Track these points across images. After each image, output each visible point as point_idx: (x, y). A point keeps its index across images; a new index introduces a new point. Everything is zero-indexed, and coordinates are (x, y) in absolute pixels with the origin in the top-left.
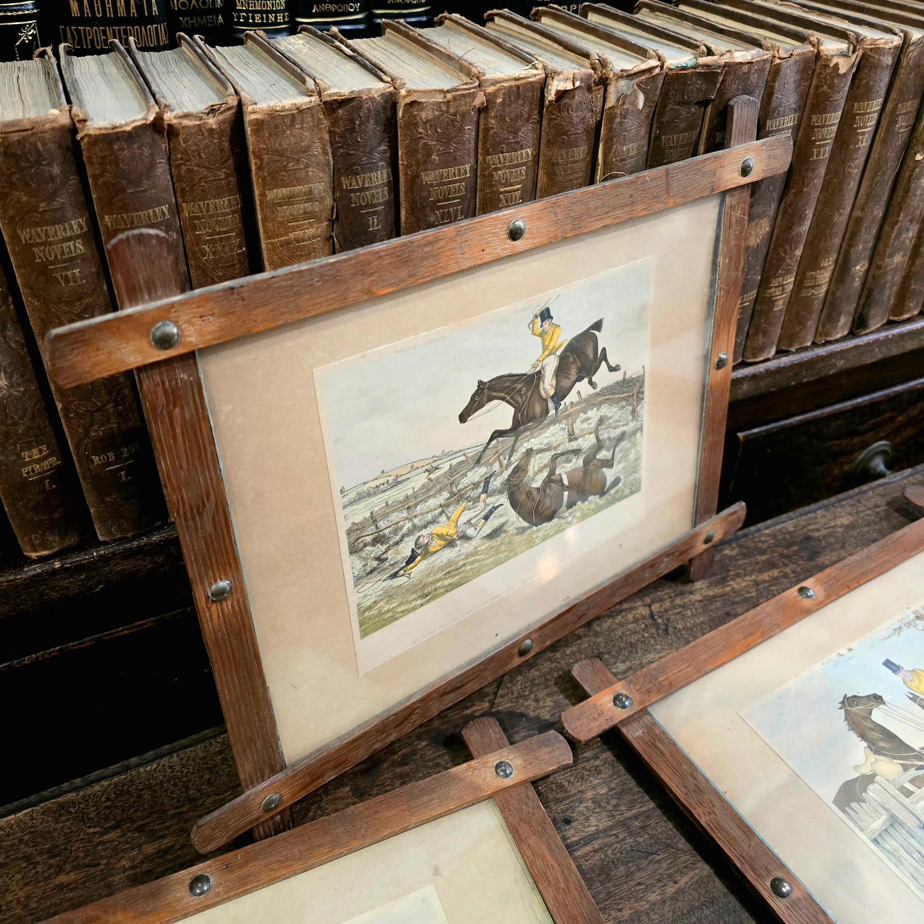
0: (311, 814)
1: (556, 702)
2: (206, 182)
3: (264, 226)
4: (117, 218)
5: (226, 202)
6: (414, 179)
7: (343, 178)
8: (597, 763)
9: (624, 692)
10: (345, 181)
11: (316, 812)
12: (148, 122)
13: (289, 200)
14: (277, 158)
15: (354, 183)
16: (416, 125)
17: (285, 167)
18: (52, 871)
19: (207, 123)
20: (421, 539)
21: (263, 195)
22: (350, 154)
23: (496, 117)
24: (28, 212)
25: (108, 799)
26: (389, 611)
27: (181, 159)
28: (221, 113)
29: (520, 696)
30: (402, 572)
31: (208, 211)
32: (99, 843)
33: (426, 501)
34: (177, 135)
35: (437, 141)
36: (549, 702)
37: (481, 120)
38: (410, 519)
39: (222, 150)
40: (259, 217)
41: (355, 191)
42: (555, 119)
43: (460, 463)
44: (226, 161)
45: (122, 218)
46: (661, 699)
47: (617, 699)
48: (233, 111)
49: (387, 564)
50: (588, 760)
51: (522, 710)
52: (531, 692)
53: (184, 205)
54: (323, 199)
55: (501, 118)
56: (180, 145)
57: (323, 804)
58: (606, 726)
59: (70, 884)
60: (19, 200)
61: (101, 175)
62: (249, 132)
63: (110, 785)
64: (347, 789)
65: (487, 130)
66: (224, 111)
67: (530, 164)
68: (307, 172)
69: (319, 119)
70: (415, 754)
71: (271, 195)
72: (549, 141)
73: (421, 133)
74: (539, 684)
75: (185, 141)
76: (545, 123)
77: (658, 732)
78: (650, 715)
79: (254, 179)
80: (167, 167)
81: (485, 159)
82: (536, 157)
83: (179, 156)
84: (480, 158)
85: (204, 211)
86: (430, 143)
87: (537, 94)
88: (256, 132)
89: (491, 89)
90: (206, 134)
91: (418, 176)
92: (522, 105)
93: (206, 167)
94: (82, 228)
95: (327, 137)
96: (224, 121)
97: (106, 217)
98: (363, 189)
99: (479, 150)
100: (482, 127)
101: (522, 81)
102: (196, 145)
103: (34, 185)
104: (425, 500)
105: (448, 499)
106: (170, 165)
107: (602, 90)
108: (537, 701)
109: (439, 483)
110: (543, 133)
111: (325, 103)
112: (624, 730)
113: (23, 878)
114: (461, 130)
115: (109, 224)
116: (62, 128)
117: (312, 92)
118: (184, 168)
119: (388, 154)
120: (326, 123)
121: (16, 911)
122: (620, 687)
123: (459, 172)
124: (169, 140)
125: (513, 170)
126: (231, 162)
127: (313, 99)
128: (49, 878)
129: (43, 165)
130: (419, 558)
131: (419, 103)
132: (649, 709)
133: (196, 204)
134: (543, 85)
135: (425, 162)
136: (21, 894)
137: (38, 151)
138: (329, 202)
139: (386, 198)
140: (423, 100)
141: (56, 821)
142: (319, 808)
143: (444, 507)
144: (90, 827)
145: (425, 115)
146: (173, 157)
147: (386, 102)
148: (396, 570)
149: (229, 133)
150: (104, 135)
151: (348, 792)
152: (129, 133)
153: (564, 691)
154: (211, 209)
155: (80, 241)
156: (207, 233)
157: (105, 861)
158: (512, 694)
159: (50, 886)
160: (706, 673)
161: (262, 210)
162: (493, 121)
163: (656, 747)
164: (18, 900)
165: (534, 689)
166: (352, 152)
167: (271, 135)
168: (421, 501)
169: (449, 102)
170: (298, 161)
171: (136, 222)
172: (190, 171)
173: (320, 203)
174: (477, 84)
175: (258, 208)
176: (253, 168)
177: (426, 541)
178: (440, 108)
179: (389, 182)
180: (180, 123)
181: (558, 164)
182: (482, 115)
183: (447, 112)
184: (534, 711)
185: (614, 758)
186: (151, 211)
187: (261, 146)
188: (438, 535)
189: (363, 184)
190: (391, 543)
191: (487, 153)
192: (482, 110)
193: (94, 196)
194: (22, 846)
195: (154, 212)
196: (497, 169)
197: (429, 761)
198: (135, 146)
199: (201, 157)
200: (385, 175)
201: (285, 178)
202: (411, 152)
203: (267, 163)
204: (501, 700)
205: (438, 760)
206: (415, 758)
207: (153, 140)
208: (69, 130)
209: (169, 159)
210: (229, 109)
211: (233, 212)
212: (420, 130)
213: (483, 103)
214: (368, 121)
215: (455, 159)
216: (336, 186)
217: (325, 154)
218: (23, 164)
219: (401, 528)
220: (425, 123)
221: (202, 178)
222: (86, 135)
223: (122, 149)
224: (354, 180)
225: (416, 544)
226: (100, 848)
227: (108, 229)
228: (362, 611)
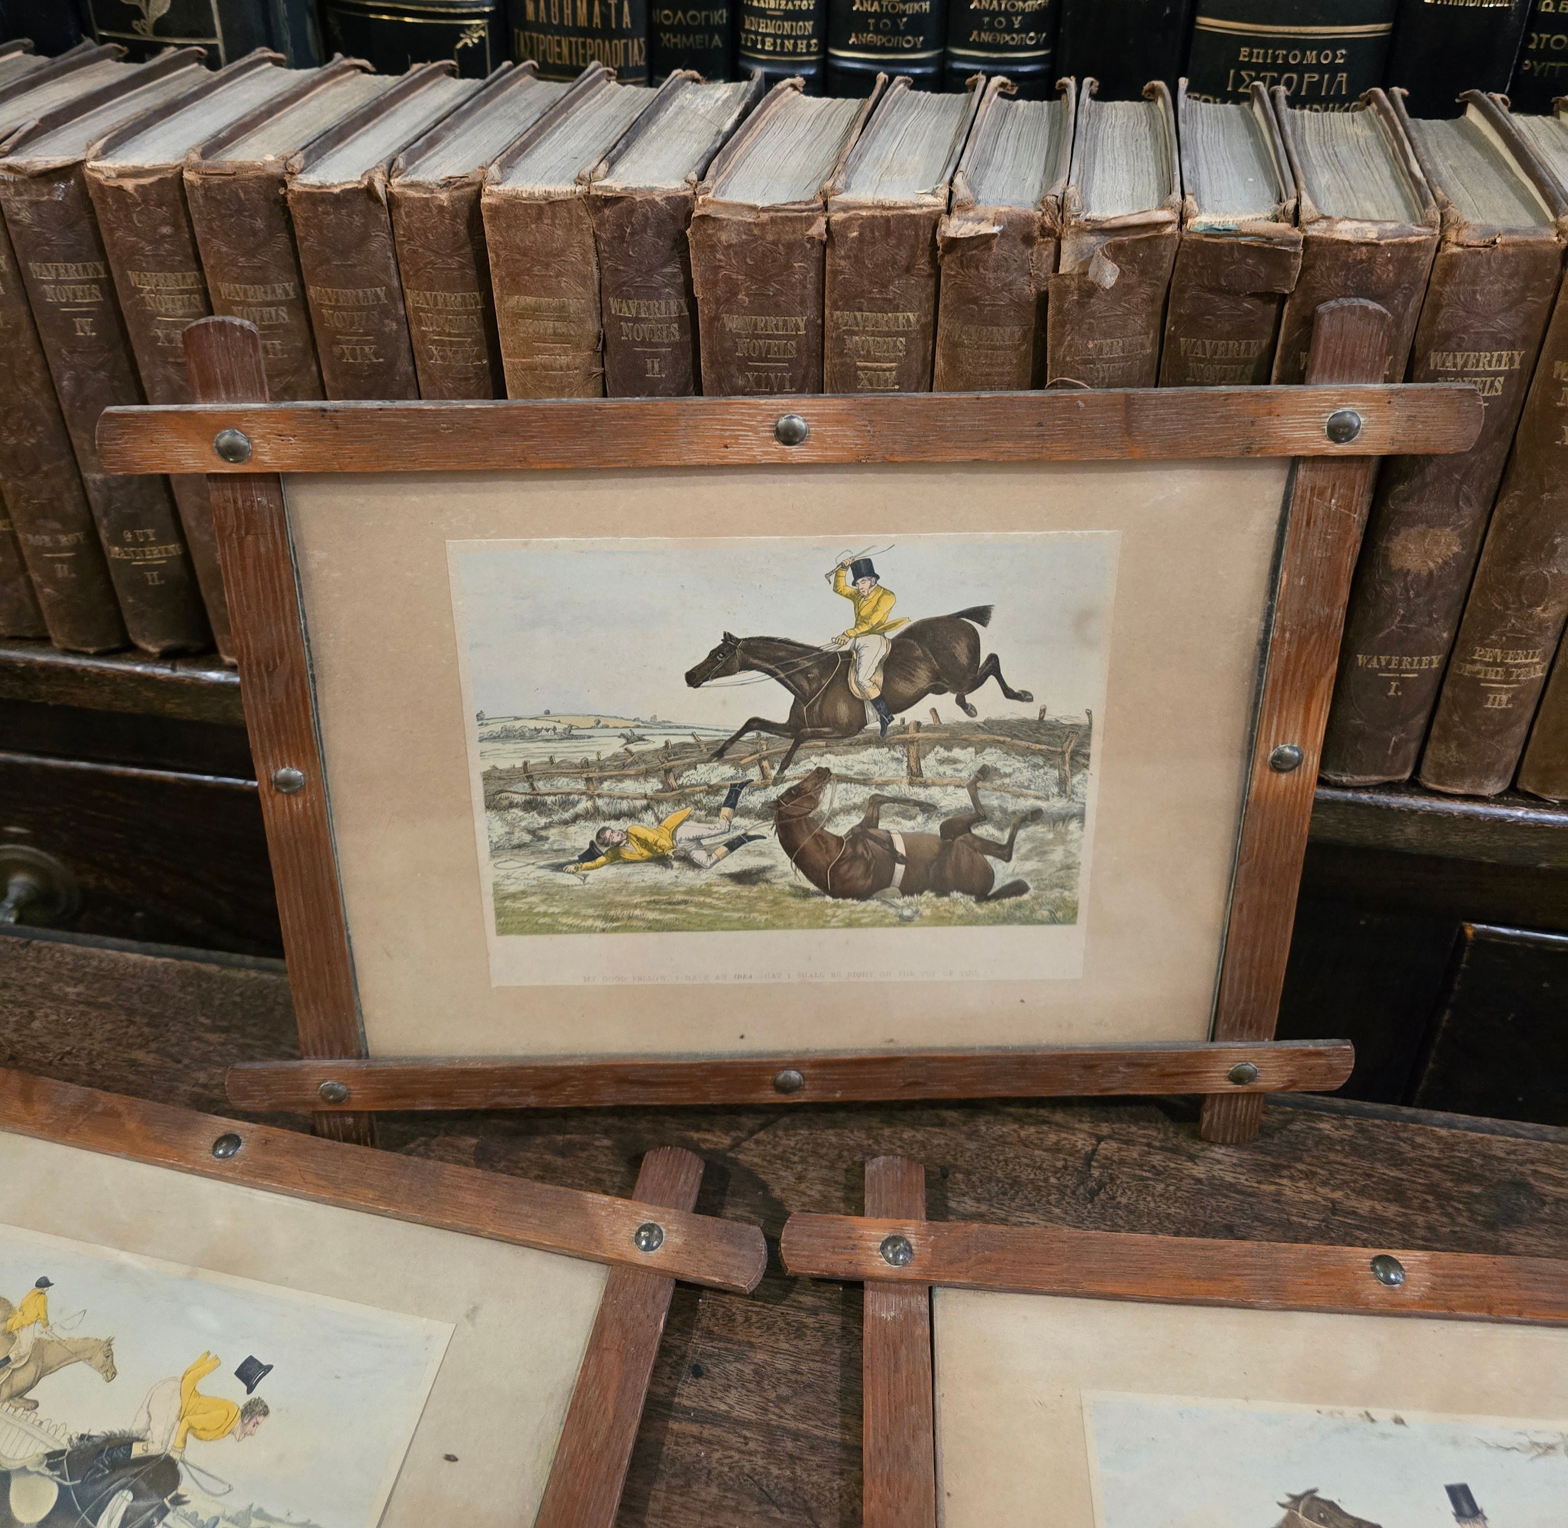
0: (412, 1145)
1: (825, 1197)
2: (433, 269)
3: (503, 339)
5: (459, 299)
6: (712, 322)
7: (611, 299)
8: (809, 1320)
9: (911, 1239)
10: (614, 304)
11: (419, 1146)
12: (361, 187)
13: (536, 314)
14: (518, 257)
15: (626, 309)
16: (713, 248)
19: (438, 199)
20: (608, 833)
21: (501, 299)
22: (619, 271)
23: (848, 257)
24: (227, 264)
26: (545, 914)
27: (404, 236)
28: (458, 188)
30: (571, 868)
33: (620, 781)
34: (403, 206)
35: (747, 275)
36: (815, 1191)
37: (827, 258)
38: (591, 797)
39: (455, 234)
40: (499, 326)
41: (626, 320)
42: (955, 276)
43: (684, 745)
44: (462, 247)
47: (891, 1242)
48: (474, 188)
49: (546, 847)
51: (769, 1178)
52: (803, 1161)
53: (408, 291)
54: (582, 321)
55: (857, 261)
56: (401, 218)
57: (434, 1142)
61: (305, 238)
64: (474, 1141)
65: (834, 273)
66: (462, 187)
68: (560, 282)
69: (580, 217)
72: (946, 306)
73: (720, 261)
75: (408, 215)
77: (918, 1331)
78: (931, 1297)
79: (492, 277)
80: (388, 242)
81: (831, 315)
83: (401, 232)
84: (826, 311)
85: (431, 303)
86: (735, 276)
87: (925, 235)
88: (490, 219)
89: (839, 216)
90: (436, 213)
91: (717, 319)
92: (896, 247)
93: (433, 251)
94: (289, 296)
95: (590, 241)
96: (459, 199)
98: (639, 320)
99: (826, 300)
100: (828, 267)
101: (895, 213)
102: (422, 221)
104: (620, 778)
105: (658, 791)
106: (393, 240)
107: (1051, 245)
108: (800, 1178)
109: (645, 762)
114: (786, 267)
118: (409, 248)
119: (680, 282)
120: (588, 223)
122: (909, 1229)
123: (785, 325)
125: (881, 339)
126: (468, 249)
127: (579, 188)
129: (246, 217)
130: (602, 859)
131: (719, 219)
132: (936, 1290)
133: (421, 294)
134: (934, 223)
135: (727, 299)
137: (239, 200)
138: (591, 326)
139: (675, 339)
142: (426, 1144)
143: (651, 802)
145: (725, 237)
147: (672, 209)
148: (562, 860)
149: (466, 215)
151: (471, 1146)
152: (339, 196)
154: (440, 303)
155: (284, 308)
156: (434, 331)
161: (500, 318)
162: (843, 263)
165: (810, 1159)
166: (621, 268)
167: (508, 226)
168: (611, 777)
169: (764, 224)
170: (547, 266)
172: (415, 251)
173: (579, 326)
174: (817, 204)
175: (497, 314)
176: (490, 263)
177: (616, 839)
178: (751, 230)
179: (680, 317)
180: (405, 192)
182: (828, 251)
183: (762, 238)
184: (783, 1190)
185: (838, 1331)
186: (360, 291)
187: (499, 239)
188: (638, 839)
189: (638, 312)
190: (556, 818)
193: (303, 262)
195: (365, 293)
198: (344, 212)
199: (427, 237)
200: (673, 308)
201: (529, 284)
202: (708, 284)
203: (507, 261)
204: (752, 1146)
206: (580, 1154)
207: (368, 208)
209: (391, 233)
210: (467, 185)
212: (719, 257)
213: (822, 235)
214: (645, 231)
215: (777, 305)
216: (602, 308)
217: (587, 263)
219: (574, 804)
220: (726, 248)
221: (428, 264)
223: (328, 213)
224: (624, 303)
225: (598, 836)
228: (501, 897)
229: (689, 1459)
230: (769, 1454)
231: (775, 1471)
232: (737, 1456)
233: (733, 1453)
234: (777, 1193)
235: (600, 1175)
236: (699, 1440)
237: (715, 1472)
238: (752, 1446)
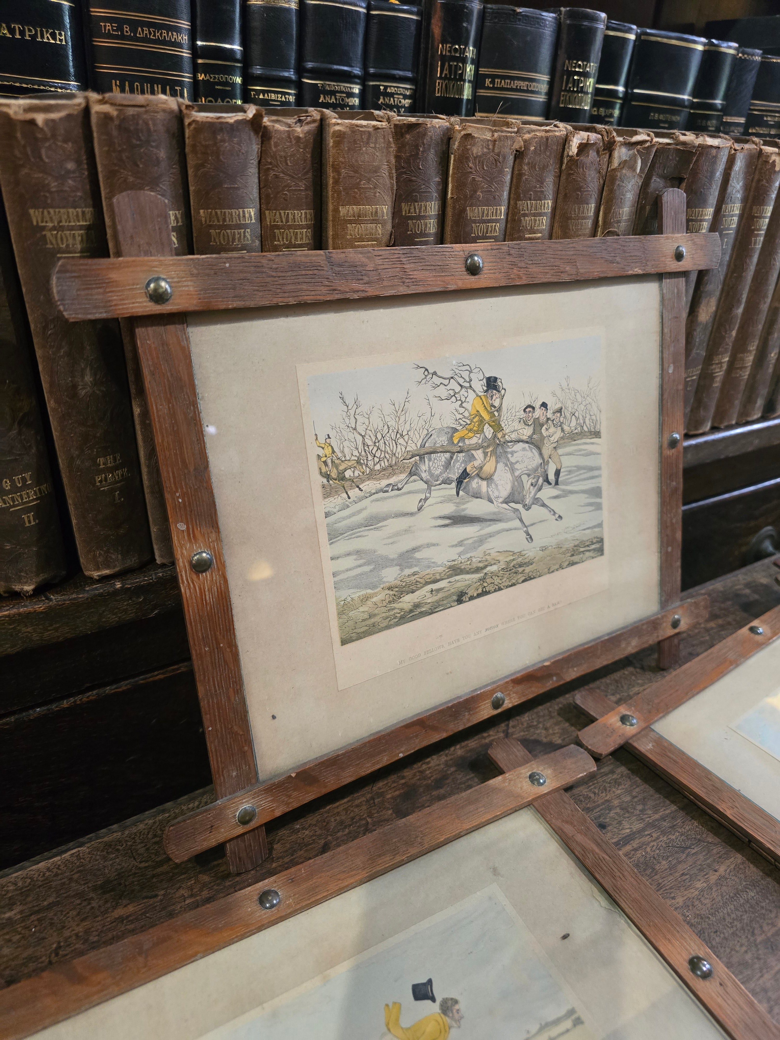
1: (563, 729)
2: (288, 191)
3: (333, 243)
4: (211, 213)
5: (303, 216)
6: (460, 215)
7: (403, 204)
8: (615, 776)
9: (628, 713)
10: (404, 207)
12: (248, 119)
13: (358, 219)
14: (352, 174)
15: (412, 210)
16: (467, 158)
17: (358, 184)
18: (109, 905)
19: (296, 131)
21: (336, 210)
22: (411, 181)
23: (529, 164)
25: (155, 836)
27: (271, 163)
28: (308, 123)
29: (529, 727)
31: (287, 221)
32: (154, 876)
34: (270, 138)
35: (483, 178)
36: (557, 729)
37: (516, 166)
39: (305, 161)
40: (331, 233)
41: (412, 218)
42: (572, 174)
44: (307, 173)
45: (216, 213)
46: (661, 718)
47: (624, 719)
48: (316, 124)
50: (606, 775)
51: (535, 737)
52: (539, 722)
53: (267, 212)
54: (384, 224)
55: (532, 166)
56: (270, 148)
58: (620, 741)
59: (130, 916)
60: (125, 181)
61: (202, 165)
62: (331, 144)
63: (154, 823)
65: (520, 175)
66: (310, 122)
67: (549, 215)
68: (375, 193)
69: (389, 142)
70: (447, 779)
71: (343, 211)
72: (566, 195)
73: (471, 168)
74: (544, 716)
75: (276, 145)
76: (563, 177)
77: (666, 744)
78: (653, 730)
79: (330, 193)
80: (256, 171)
81: (516, 204)
82: (554, 209)
83: (269, 161)
84: (512, 202)
85: (284, 220)
86: (478, 179)
87: (560, 148)
88: (337, 144)
89: (527, 136)
90: (294, 142)
91: (464, 211)
92: (549, 157)
93: (290, 175)
94: (177, 222)
95: (393, 161)
96: (308, 132)
97: (202, 211)
98: (419, 217)
99: (512, 196)
100: (516, 172)
101: (550, 134)
102: (284, 151)
103: (141, 166)
106: (259, 169)
107: (608, 155)
108: (546, 729)
110: (561, 188)
111: (396, 125)
112: (635, 744)
113: (78, 914)
114: (501, 172)
115: (203, 219)
116: (172, 112)
117: (382, 117)
118: (272, 173)
119: (441, 188)
120: (393, 147)
121: (77, 946)
122: (623, 710)
123: (496, 212)
124: (262, 143)
125: (537, 218)
126: (310, 175)
127: (384, 124)
128: (106, 912)
129: (152, 147)
131: (473, 137)
132: (652, 727)
133: (278, 213)
134: (566, 141)
135: (471, 197)
136: (80, 929)
137: (149, 130)
138: (389, 227)
139: (434, 231)
140: (476, 135)
141: (105, 858)
144: (141, 862)
145: (476, 150)
146: (263, 160)
147: (443, 135)
150: (210, 123)
152: (232, 125)
153: (568, 720)
154: (290, 220)
155: (175, 234)
156: (284, 244)
157: (162, 892)
158: (522, 724)
159: (109, 919)
160: (693, 696)
161: (334, 226)
162: (526, 168)
163: (669, 757)
164: (77, 935)
165: (541, 720)
166: (414, 178)
167: (349, 149)
169: (495, 141)
170: (369, 180)
171: (227, 219)
172: (276, 177)
173: (382, 226)
174: (516, 129)
175: (330, 224)
176: (331, 181)
178: (488, 145)
179: (438, 214)
180: (274, 126)
181: (570, 218)
182: (517, 161)
183: (493, 151)
184: (546, 737)
185: (629, 772)
186: (241, 210)
187: (341, 159)
189: (420, 212)
191: (518, 198)
192: (519, 155)
193: (192, 188)
194: (73, 884)
195: (244, 212)
196: (525, 215)
197: (461, 783)
198: (235, 140)
200: (437, 207)
201: (357, 196)
202: (460, 186)
203: (344, 178)
204: (514, 730)
205: (470, 782)
206: (448, 781)
207: (250, 139)
208: (176, 116)
209: (259, 162)
210: (314, 121)
211: (307, 227)
212: (471, 165)
213: (521, 148)
214: (429, 149)
215: (494, 198)
216: (396, 212)
217: (391, 178)
218: (134, 141)
220: (475, 158)
221: (285, 186)
222: (194, 121)
223: (223, 141)
224: (412, 207)
226: (154, 880)
227: (202, 224)
229: (642, 860)
230: (664, 833)
231: (674, 837)
232: (655, 843)
233: (652, 844)
234: (545, 740)
235: (467, 784)
236: (636, 850)
237: (656, 856)
238: (655, 835)
